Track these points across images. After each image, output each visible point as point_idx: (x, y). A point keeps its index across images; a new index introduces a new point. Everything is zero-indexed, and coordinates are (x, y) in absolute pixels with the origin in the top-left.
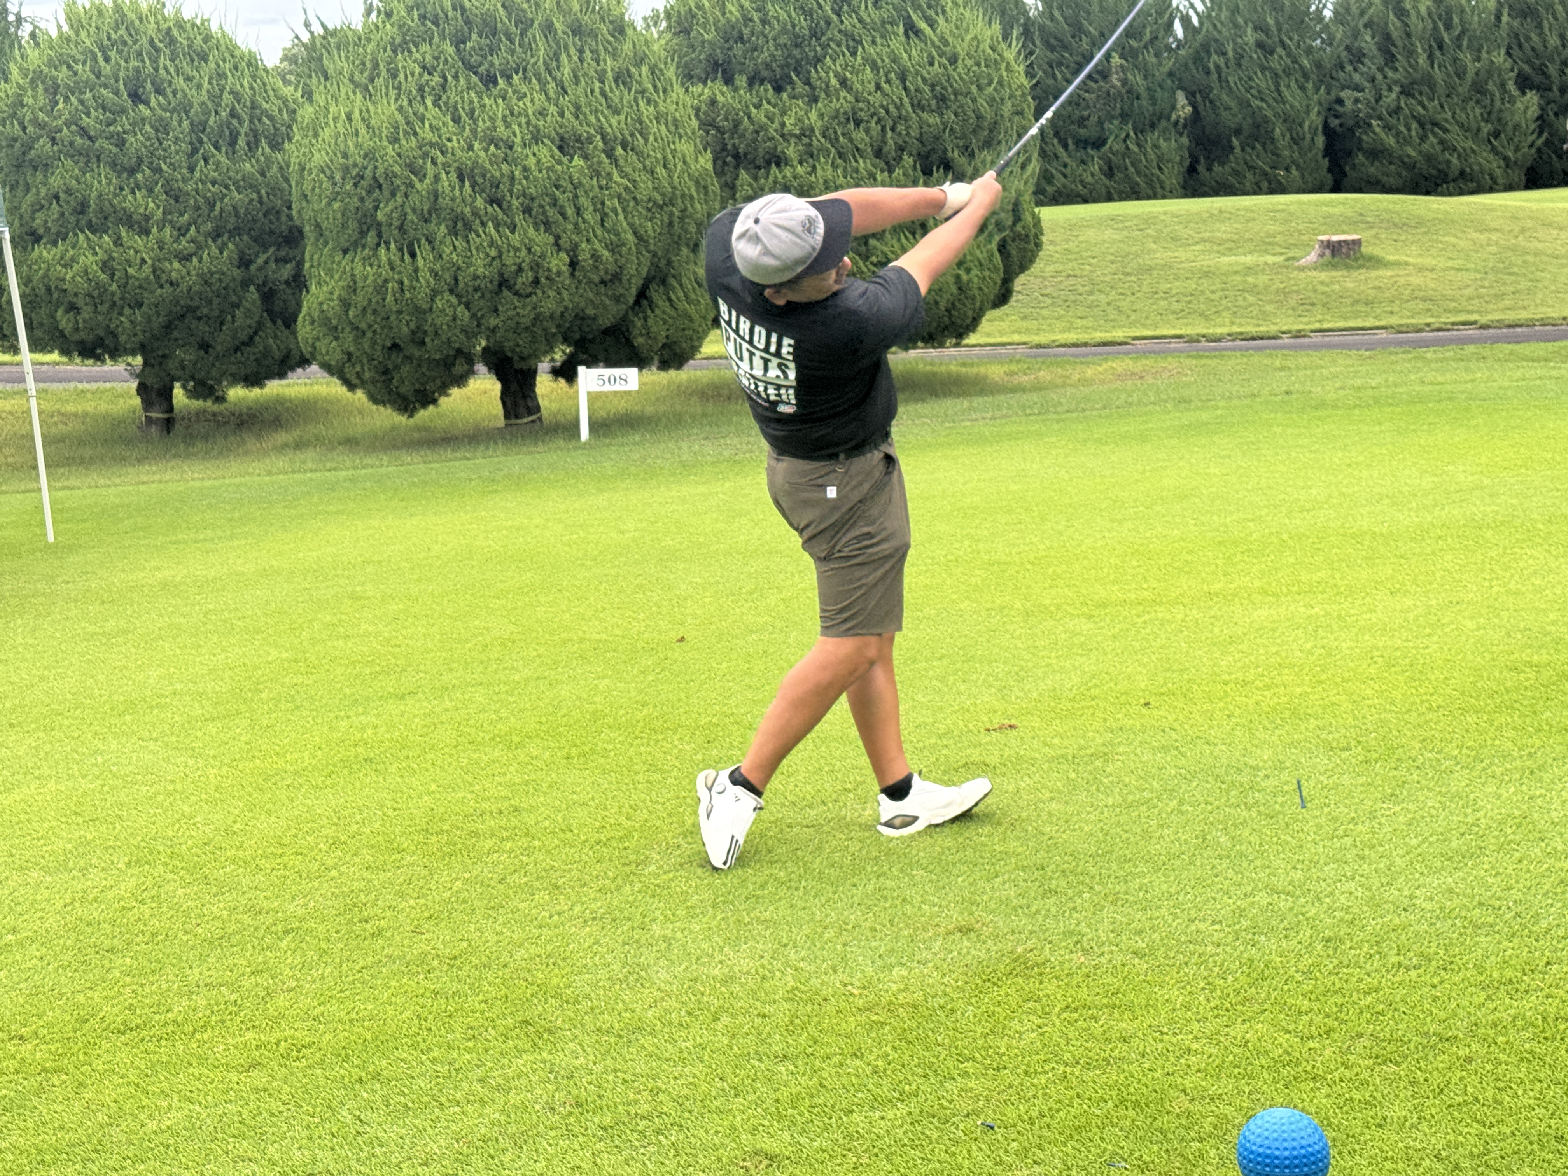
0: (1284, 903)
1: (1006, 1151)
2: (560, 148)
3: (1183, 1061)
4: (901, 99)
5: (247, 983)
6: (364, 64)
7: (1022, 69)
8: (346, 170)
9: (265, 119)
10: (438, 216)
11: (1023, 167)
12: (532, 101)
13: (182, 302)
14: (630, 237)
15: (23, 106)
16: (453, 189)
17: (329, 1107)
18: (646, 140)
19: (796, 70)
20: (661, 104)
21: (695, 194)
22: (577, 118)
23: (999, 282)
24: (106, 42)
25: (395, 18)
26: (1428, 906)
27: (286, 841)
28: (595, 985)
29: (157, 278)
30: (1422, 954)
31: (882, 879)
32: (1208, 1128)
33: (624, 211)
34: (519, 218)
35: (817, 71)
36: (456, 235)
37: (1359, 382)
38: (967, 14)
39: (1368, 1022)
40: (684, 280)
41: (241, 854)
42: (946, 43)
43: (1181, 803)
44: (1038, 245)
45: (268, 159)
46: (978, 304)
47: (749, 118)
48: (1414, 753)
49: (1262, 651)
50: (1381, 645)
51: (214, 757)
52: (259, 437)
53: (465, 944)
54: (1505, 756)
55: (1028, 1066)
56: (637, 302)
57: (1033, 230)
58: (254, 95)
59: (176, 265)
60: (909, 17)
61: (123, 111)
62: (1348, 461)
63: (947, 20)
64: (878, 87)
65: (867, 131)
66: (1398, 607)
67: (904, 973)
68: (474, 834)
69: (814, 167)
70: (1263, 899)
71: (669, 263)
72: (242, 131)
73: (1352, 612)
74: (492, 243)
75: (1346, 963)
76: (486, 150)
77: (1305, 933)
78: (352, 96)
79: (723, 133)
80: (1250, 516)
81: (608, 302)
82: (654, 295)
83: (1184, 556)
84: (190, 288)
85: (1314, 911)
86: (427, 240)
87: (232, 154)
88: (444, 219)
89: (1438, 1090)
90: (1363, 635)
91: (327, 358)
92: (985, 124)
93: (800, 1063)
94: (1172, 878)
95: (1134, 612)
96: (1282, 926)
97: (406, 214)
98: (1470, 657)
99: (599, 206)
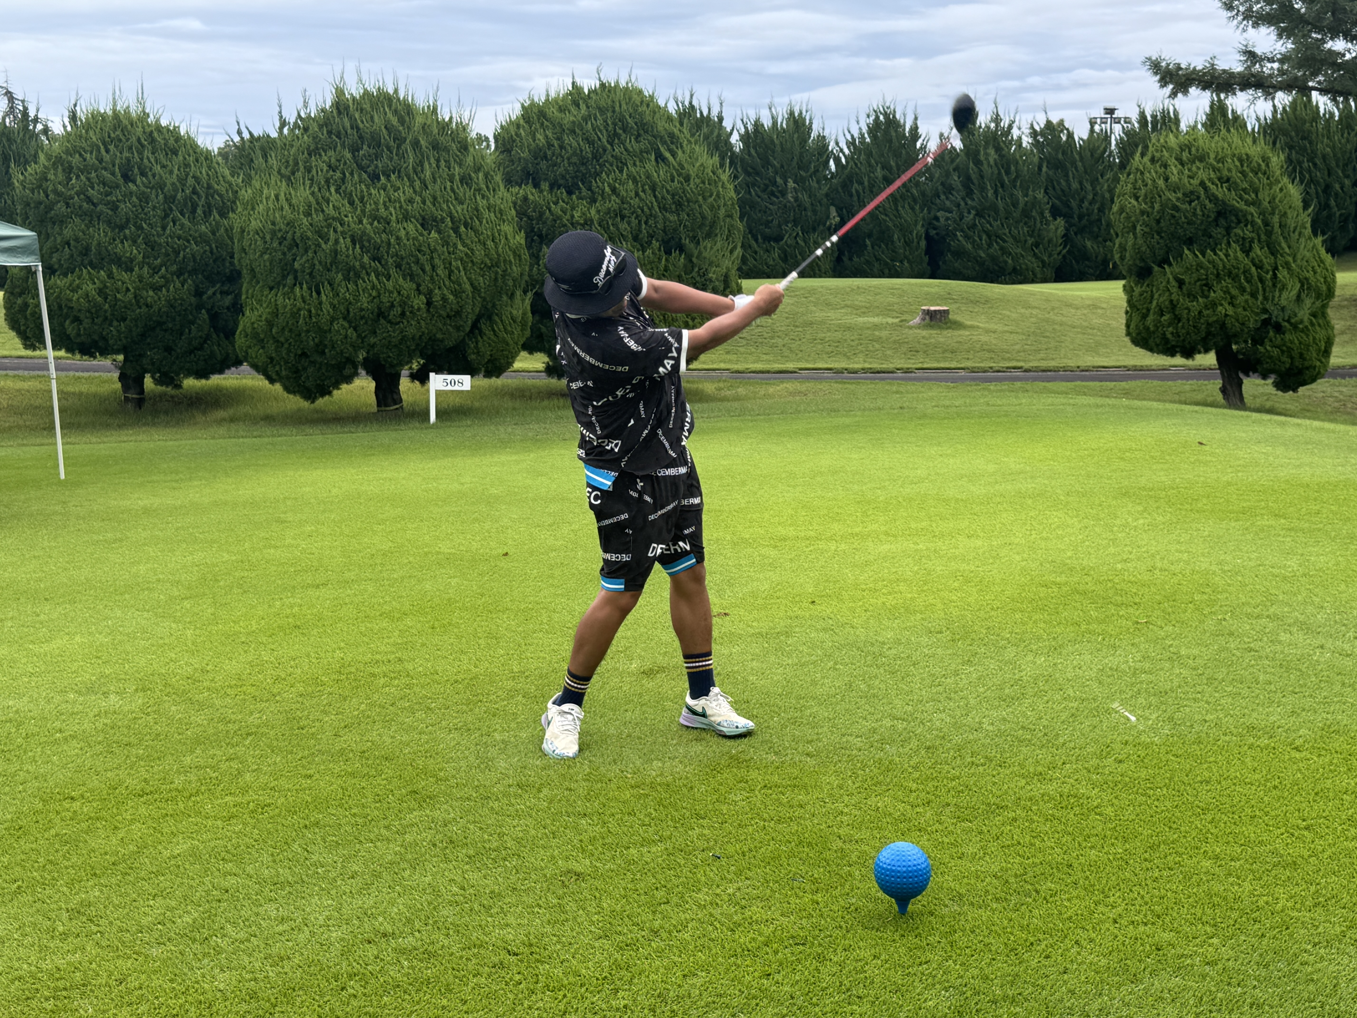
0: (900, 726)
1: (728, 871)
2: (422, 225)
3: (838, 819)
4: (652, 203)
5: (223, 766)
6: (287, 162)
7: (732, 187)
8: (273, 233)
9: (216, 197)
10: (337, 268)
11: (731, 252)
12: (404, 192)
13: (154, 319)
14: (468, 287)
15: (47, 180)
16: (348, 249)
17: (287, 843)
18: (481, 223)
19: (582, 180)
20: (491, 199)
21: (512, 260)
22: (434, 205)
24: (107, 139)
25: (310, 132)
26: (991, 728)
27: (244, 677)
29: (138, 302)
30: (986, 757)
32: (854, 858)
33: (464, 269)
34: (392, 271)
35: (596, 182)
36: (349, 281)
37: (947, 403)
38: (697, 148)
39: (953, 797)
40: (504, 317)
42: (682, 167)
43: (836, 664)
45: (218, 223)
47: (550, 210)
48: (982, 636)
50: (961, 569)
51: (190, 622)
52: (204, 413)
53: (370, 744)
54: (1039, 639)
55: (741, 821)
56: (471, 331)
58: (209, 180)
59: (151, 293)
60: (659, 148)
61: (118, 186)
62: (940, 453)
63: (684, 152)
64: (637, 194)
65: (629, 223)
66: (972, 546)
67: (660, 764)
68: (373, 675)
70: (887, 722)
71: (494, 306)
72: (200, 204)
73: (943, 548)
74: (373, 287)
75: (939, 762)
76: (371, 224)
77: (914, 744)
78: (279, 183)
79: (532, 220)
80: (878, 486)
81: (451, 330)
82: (483, 327)
83: (836, 510)
84: (160, 309)
85: (920, 730)
86: (329, 283)
87: (192, 219)
88: (341, 269)
89: (995, 838)
90: (950, 562)
91: (255, 361)
92: (707, 222)
93: (594, 818)
94: (830, 709)
95: (803, 544)
96: (900, 739)
97: (314, 265)
98: (1018, 578)
99: (447, 265)
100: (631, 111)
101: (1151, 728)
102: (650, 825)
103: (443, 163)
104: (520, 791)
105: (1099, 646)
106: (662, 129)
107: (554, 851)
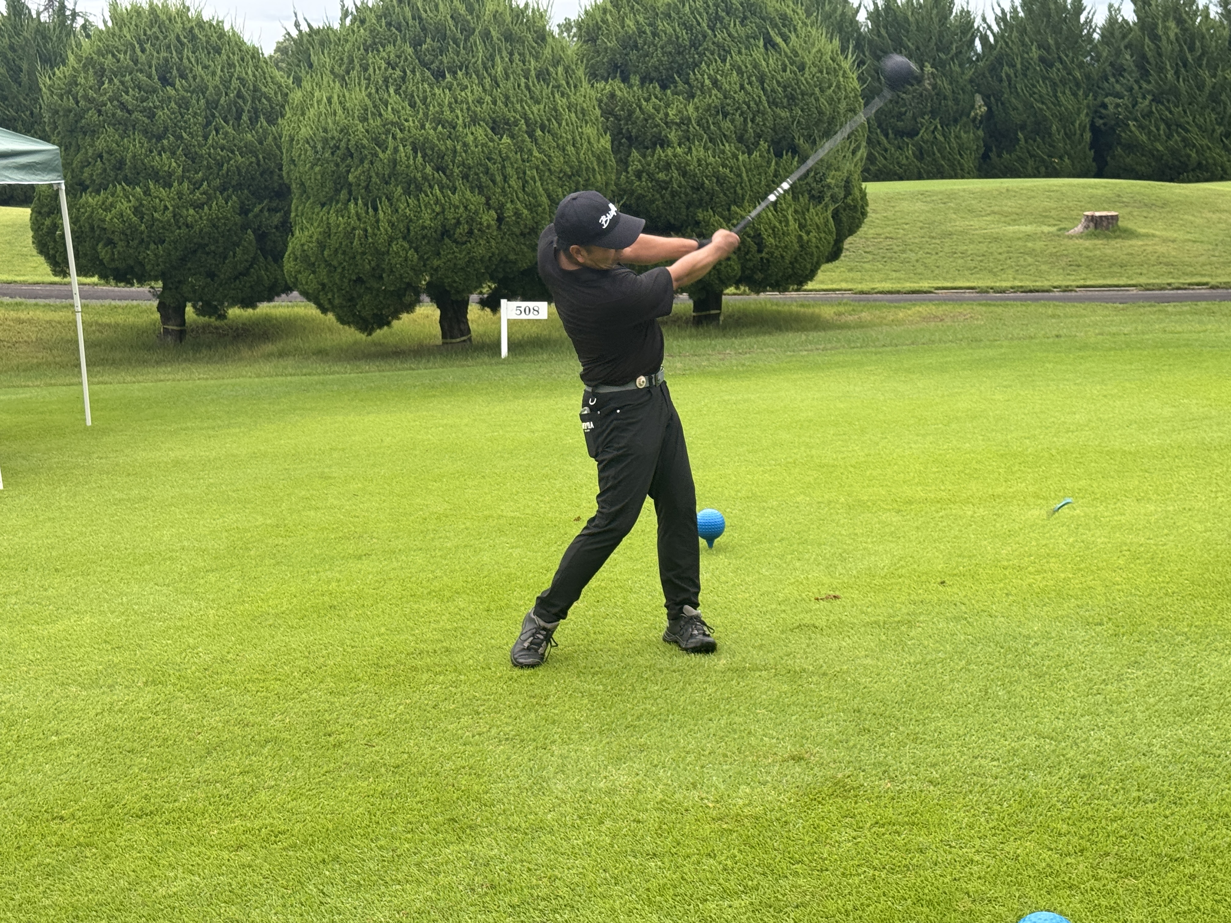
0: (1048, 746)
2: (493, 129)
3: (967, 869)
4: (760, 97)
5: (237, 781)
6: (342, 59)
7: (855, 76)
8: (325, 141)
9: (264, 100)
10: (396, 180)
11: (854, 153)
12: (472, 91)
13: (195, 240)
14: (544, 199)
15: (77, 85)
16: (409, 158)
17: (299, 882)
18: (560, 125)
19: (678, 72)
20: (572, 96)
21: (596, 168)
22: (506, 106)
23: (832, 242)
24: (143, 37)
25: (367, 24)
26: (1162, 752)
27: (268, 669)
28: (506, 792)
29: (177, 222)
30: (1157, 791)
31: (732, 715)
33: (541, 179)
34: (459, 183)
35: (694, 74)
36: (409, 195)
37: (1114, 329)
38: (814, 31)
39: (1114, 844)
41: (233, 678)
42: (796, 54)
43: (968, 663)
44: (864, 214)
45: (265, 131)
46: (815, 259)
47: (640, 108)
48: (1153, 629)
49: (1034, 543)
50: (1128, 541)
51: (213, 600)
52: (251, 347)
53: (406, 756)
55: (845, 869)
57: (860, 203)
58: (256, 81)
59: (191, 211)
60: (768, 33)
61: (155, 91)
62: (1105, 393)
63: (797, 37)
64: (742, 87)
65: (732, 121)
66: (1143, 511)
67: (749, 791)
68: (415, 669)
69: (690, 149)
70: (1032, 741)
72: (246, 109)
73: (1106, 514)
74: (437, 202)
75: (1097, 796)
76: (435, 129)
77: (1065, 770)
78: (332, 84)
79: (620, 120)
80: (1027, 435)
81: (526, 250)
83: (974, 465)
84: (201, 230)
85: (1072, 753)
86: (387, 197)
87: (237, 126)
88: (401, 182)
89: (1168, 900)
90: (1114, 533)
91: (306, 287)
92: (825, 118)
93: (666, 860)
94: (960, 723)
95: (933, 509)
96: (1047, 764)
97: (371, 177)
98: (1199, 553)
99: (521, 175)
106: (772, 9)
107: (614, 901)
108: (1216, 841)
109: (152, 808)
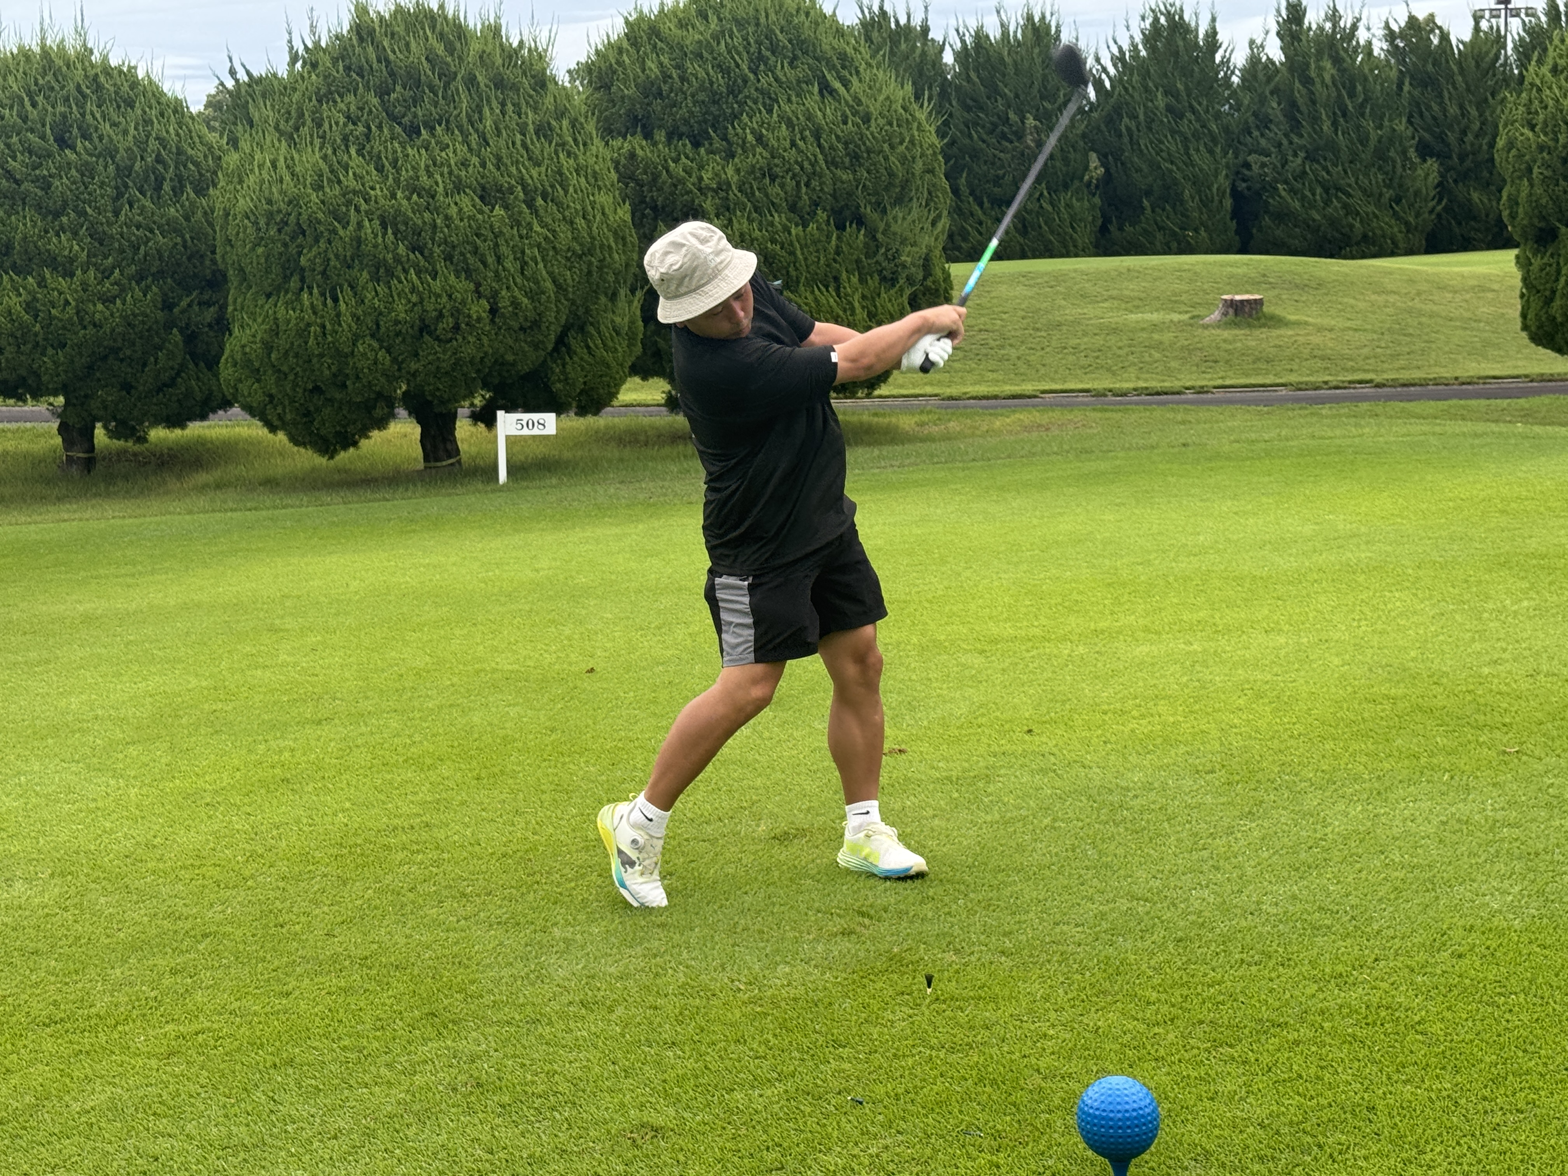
0: (1141, 908)
1: (873, 1122)
2: (482, 198)
3: (1039, 1045)
4: (815, 156)
5: (166, 981)
6: (289, 113)
7: (933, 129)
8: (270, 215)
9: (190, 166)
10: (361, 263)
11: (934, 224)
12: (455, 152)
13: (106, 343)
14: (549, 284)
16: (376, 236)
17: (246, 1090)
18: (566, 192)
19: (713, 126)
20: (581, 157)
21: (613, 245)
22: (498, 169)
24: (33, 88)
25: (321, 68)
26: (1273, 910)
27: (204, 853)
28: (497, 982)
29: (81, 320)
30: (1263, 952)
32: (1057, 1101)
33: (543, 260)
34: (440, 265)
35: (734, 128)
36: (378, 281)
37: (1253, 436)
38: (881, 74)
39: (1209, 1010)
40: (602, 327)
41: (161, 866)
42: (859, 103)
43: (1055, 820)
45: (192, 204)
47: (667, 171)
48: (1272, 776)
49: (1141, 684)
50: (1252, 678)
51: (135, 777)
52: (179, 477)
53: (375, 946)
54: (1356, 779)
56: (556, 349)
57: (943, 285)
58: (180, 142)
59: (100, 307)
60: (824, 76)
61: (50, 155)
62: (1235, 509)
63: (860, 81)
64: (793, 144)
65: (782, 185)
66: (1271, 644)
67: (787, 970)
68: (387, 847)
69: (730, 221)
70: (1124, 904)
71: (587, 311)
72: (168, 176)
73: (1228, 648)
74: (413, 290)
75: (1193, 960)
76: (409, 199)
77: (1159, 934)
78: (277, 144)
79: (642, 186)
80: (1139, 560)
81: (527, 349)
82: (572, 342)
83: (1075, 596)
84: (113, 330)
85: (1169, 915)
86: (350, 286)
87: (157, 199)
88: (367, 265)
89: (1266, 1069)
90: (1236, 669)
91: (249, 399)
92: (897, 181)
93: (687, 1048)
94: (1041, 887)
95: (1024, 647)
96: (1139, 928)
97: (329, 260)
98: (1334, 690)
99: (519, 255)
100: (783, 22)
101: (1511, 907)
102: (765, 1058)
103: (510, 108)
104: (583, 1011)
105: (1444, 788)
106: (828, 47)
107: (624, 1096)
108: (1327, 1004)
109: (63, 1015)
